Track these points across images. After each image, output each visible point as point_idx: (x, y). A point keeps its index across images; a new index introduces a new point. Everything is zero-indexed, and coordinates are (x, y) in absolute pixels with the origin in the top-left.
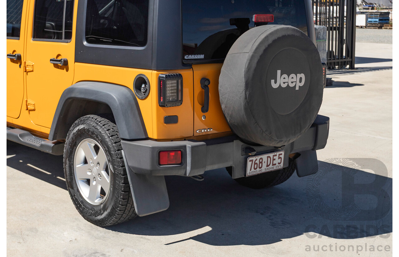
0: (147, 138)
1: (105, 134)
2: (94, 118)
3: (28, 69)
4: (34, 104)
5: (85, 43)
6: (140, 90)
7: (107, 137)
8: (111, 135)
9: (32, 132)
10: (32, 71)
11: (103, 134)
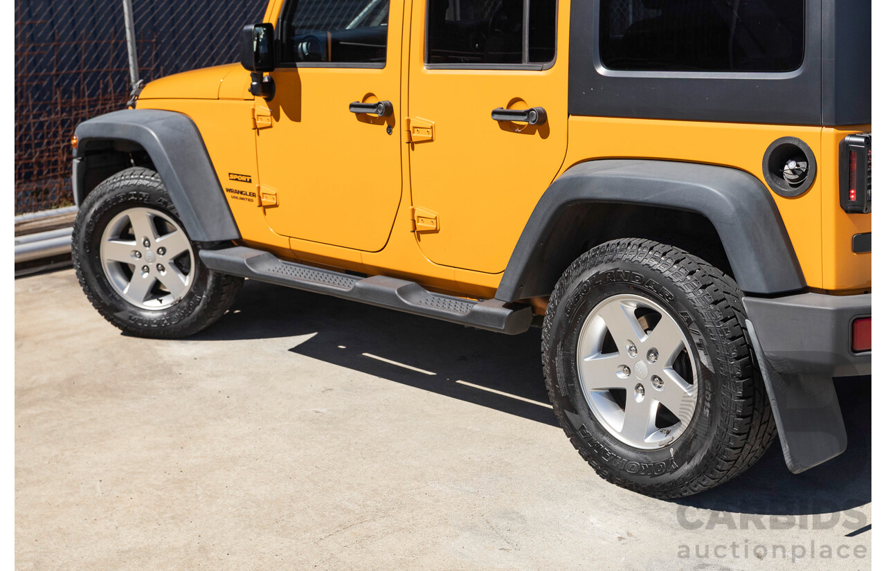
0: (806, 289)
1: (683, 284)
2: (643, 245)
3: (416, 136)
4: (436, 218)
5: (602, 70)
6: (781, 175)
7: (690, 291)
8: (701, 285)
9: (425, 283)
10: (431, 140)
11: (679, 284)
